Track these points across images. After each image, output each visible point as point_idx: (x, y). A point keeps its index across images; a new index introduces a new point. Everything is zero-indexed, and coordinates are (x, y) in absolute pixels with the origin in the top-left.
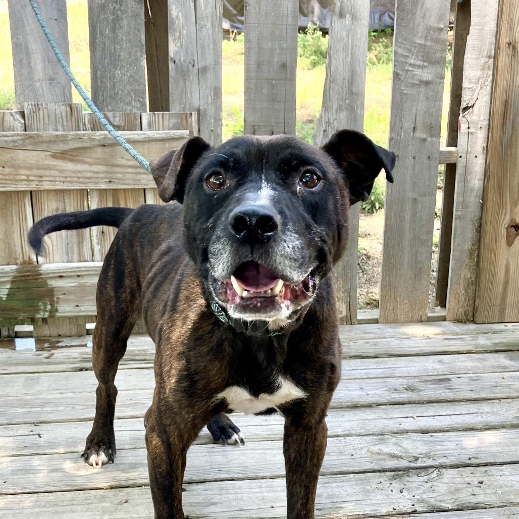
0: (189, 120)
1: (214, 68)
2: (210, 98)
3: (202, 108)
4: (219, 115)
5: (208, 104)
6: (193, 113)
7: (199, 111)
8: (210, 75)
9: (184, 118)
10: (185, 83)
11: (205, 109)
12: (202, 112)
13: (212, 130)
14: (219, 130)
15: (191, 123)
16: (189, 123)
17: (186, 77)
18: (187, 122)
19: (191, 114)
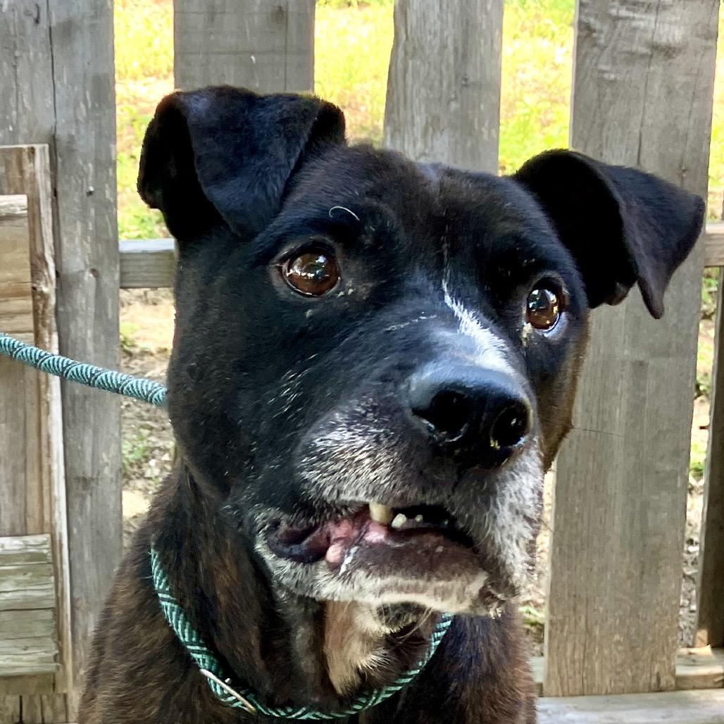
0: (27, 167)
1: (93, 26)
2: (82, 106)
3: (62, 133)
4: (109, 151)
5: (77, 121)
6: (37, 147)
7: (53, 141)
8: (82, 44)
9: (14, 162)
10: (15, 67)
11: (71, 137)
12: (61, 146)
13: (90, 193)
14: (108, 193)
15: (33, 175)
16: (27, 175)
17: (17, 53)
18: (22, 172)
19: (32, 150)
